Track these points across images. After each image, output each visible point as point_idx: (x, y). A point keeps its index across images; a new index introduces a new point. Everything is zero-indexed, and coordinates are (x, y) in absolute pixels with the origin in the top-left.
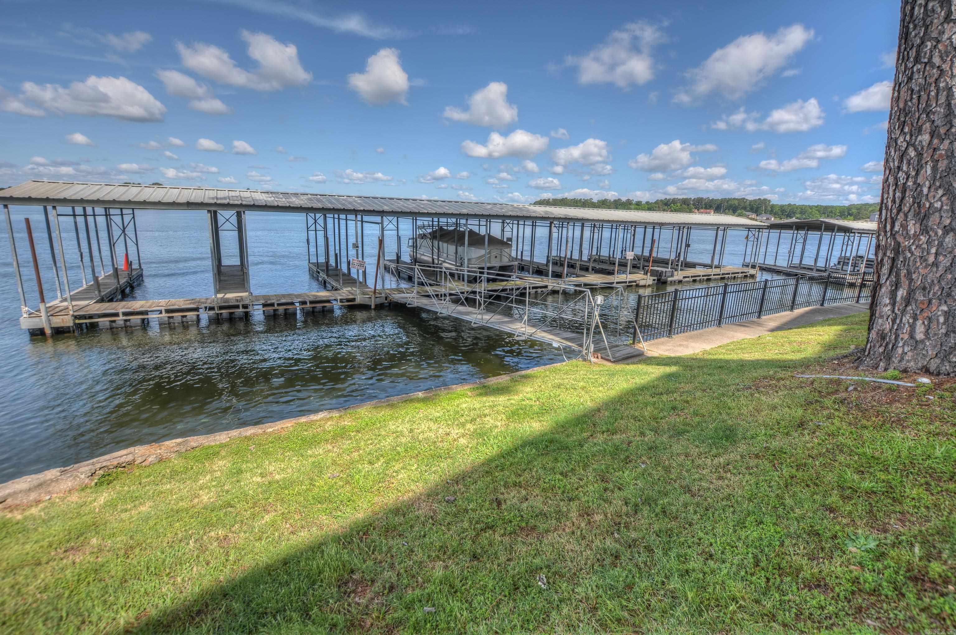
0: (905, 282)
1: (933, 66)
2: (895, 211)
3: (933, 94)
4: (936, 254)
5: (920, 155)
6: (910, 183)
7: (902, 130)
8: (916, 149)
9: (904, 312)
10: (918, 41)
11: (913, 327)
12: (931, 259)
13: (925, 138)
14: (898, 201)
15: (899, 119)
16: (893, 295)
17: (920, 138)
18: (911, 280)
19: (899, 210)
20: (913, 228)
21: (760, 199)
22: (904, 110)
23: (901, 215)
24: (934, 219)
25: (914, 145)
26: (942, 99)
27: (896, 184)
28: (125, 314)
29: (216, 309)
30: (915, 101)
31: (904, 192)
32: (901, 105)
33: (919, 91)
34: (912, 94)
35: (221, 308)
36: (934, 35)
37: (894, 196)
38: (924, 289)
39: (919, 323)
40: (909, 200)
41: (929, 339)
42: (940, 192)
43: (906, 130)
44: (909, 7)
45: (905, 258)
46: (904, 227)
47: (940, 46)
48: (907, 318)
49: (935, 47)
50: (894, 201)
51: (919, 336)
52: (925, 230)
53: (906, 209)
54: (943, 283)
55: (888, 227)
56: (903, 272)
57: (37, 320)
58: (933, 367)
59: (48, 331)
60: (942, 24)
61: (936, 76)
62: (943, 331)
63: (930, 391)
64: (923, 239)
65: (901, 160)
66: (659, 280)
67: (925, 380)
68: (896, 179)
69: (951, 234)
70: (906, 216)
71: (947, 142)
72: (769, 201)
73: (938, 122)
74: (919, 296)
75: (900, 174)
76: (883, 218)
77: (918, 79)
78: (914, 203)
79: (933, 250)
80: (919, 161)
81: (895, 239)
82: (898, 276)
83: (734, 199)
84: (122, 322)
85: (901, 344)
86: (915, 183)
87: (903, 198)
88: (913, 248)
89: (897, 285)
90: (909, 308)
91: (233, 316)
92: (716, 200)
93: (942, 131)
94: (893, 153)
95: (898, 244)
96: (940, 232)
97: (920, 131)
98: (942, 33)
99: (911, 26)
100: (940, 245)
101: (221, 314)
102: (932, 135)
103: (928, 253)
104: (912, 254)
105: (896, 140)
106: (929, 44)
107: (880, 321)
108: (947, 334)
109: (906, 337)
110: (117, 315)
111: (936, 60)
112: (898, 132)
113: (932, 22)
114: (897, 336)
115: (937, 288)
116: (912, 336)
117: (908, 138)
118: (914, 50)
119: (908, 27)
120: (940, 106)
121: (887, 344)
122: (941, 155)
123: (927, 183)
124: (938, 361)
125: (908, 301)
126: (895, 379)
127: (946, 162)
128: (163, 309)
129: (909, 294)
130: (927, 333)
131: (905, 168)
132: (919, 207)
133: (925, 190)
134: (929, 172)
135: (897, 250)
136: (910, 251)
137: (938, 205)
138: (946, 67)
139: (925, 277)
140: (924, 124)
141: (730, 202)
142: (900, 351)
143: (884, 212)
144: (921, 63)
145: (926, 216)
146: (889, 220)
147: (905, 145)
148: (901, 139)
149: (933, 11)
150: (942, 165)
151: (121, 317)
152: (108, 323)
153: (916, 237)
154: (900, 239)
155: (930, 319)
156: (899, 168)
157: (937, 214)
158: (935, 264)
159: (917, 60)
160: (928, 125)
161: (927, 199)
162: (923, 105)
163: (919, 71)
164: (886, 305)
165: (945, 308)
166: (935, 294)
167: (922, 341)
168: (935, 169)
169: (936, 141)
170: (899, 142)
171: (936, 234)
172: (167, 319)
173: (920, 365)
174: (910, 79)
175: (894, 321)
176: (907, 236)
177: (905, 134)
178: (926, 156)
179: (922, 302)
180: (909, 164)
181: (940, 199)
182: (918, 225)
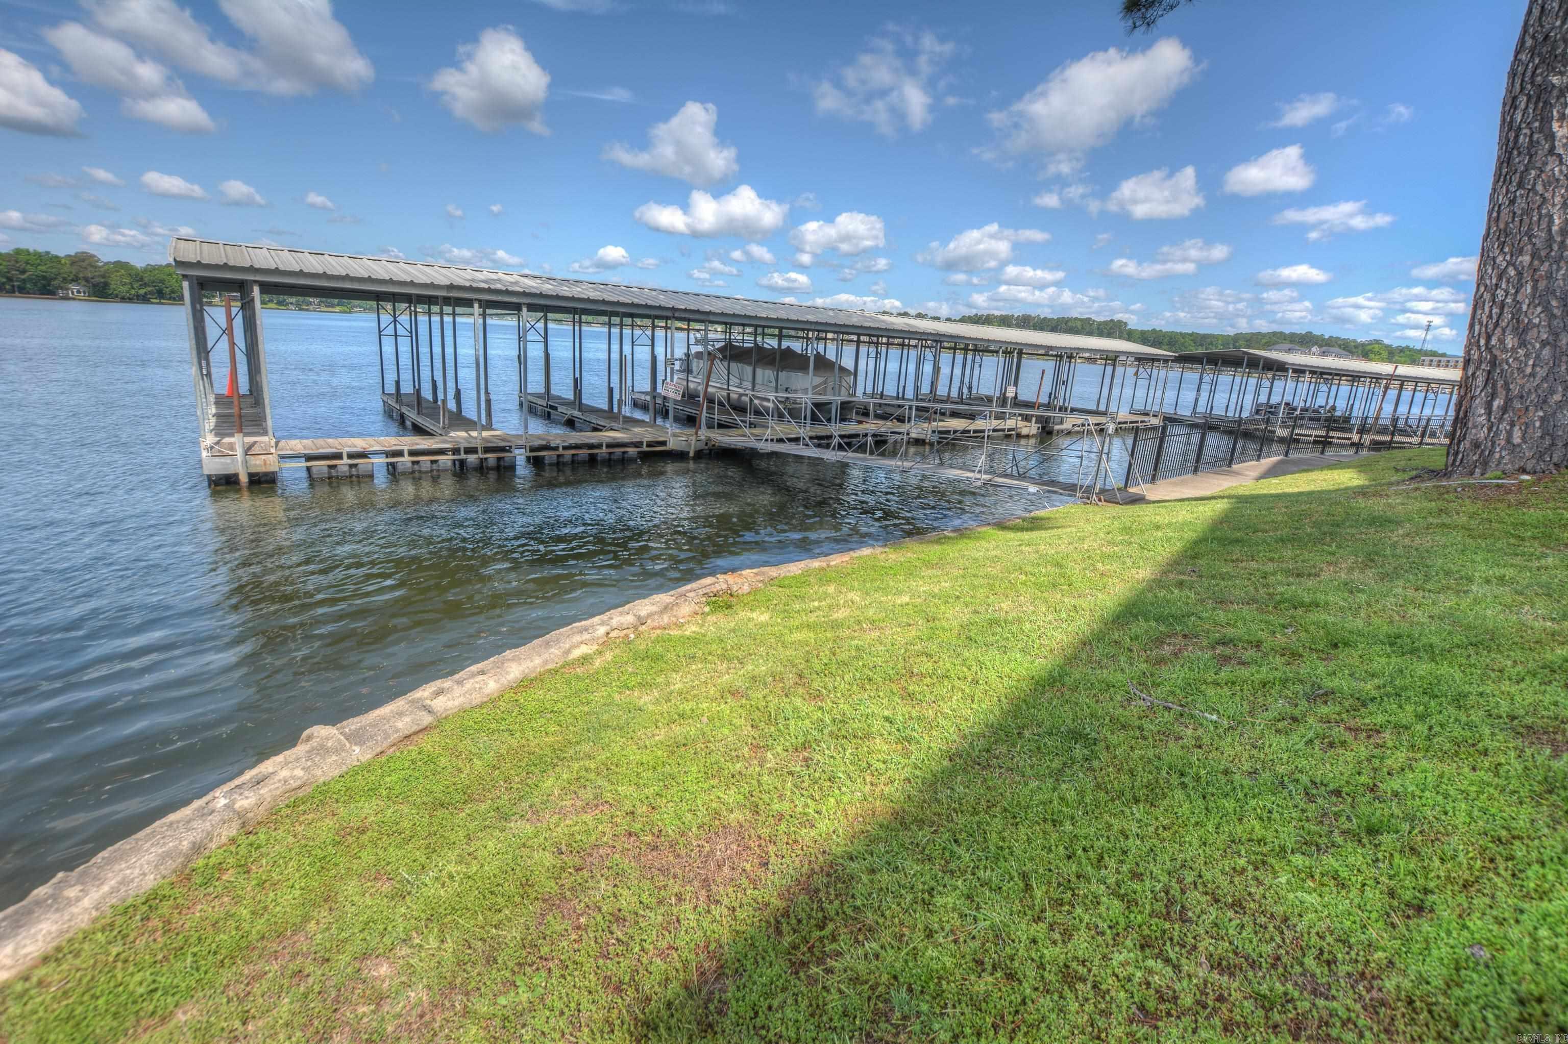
0: (1502, 393)
1: (1536, 193)
2: (1491, 326)
3: (1535, 219)
4: (1534, 366)
5: (1520, 274)
6: (1509, 300)
7: (1502, 250)
8: (1516, 269)
9: (1501, 420)
10: (1522, 168)
11: (1510, 433)
12: (1529, 370)
13: (1526, 259)
14: (1495, 317)
15: (1498, 239)
16: (1489, 406)
17: (1520, 258)
18: (1508, 390)
19: (1497, 325)
20: (1510, 342)
21: (1112, 320)
22: (1505, 231)
23: (1499, 329)
24: (1532, 334)
25: (1514, 265)
26: (1544, 225)
27: (1494, 301)
28: (351, 456)
29: (479, 450)
30: (1517, 223)
31: (1502, 307)
32: (1502, 226)
33: (1522, 215)
34: (1513, 218)
35: (487, 450)
36: (1538, 165)
37: (1491, 311)
38: (1522, 397)
39: (1516, 428)
40: (1507, 316)
41: (1525, 442)
42: (1539, 309)
43: (1506, 250)
44: (1512, 135)
45: (1502, 371)
46: (1502, 341)
47: (1543, 175)
48: (1504, 426)
49: (1539, 176)
50: (1490, 316)
51: (1517, 440)
52: (1523, 344)
53: (1504, 324)
54: (1540, 392)
55: (1482, 342)
56: (1501, 383)
57: (228, 460)
58: (1529, 467)
59: (244, 479)
60: (1546, 156)
61: (1538, 203)
62: (1539, 434)
63: (1534, 484)
64: (1521, 352)
65: (1500, 278)
66: (1043, 428)
67: (1526, 477)
68: (1494, 296)
69: (1548, 347)
70: (1504, 331)
71: (1547, 264)
72: (1126, 324)
73: (1539, 245)
74: (1517, 405)
75: (1498, 291)
76: (1476, 333)
77: (1521, 203)
78: (1512, 319)
79: (1531, 362)
80: (1520, 280)
81: (1491, 352)
82: (1494, 387)
83: (1076, 319)
84: (346, 468)
85: (1498, 449)
86: (1514, 300)
87: (1500, 315)
88: (1511, 360)
89: (1493, 396)
90: (1506, 416)
91: (502, 463)
92: (1050, 320)
93: (1543, 253)
94: (1490, 271)
95: (1495, 357)
96: (1538, 346)
97: (1521, 252)
98: (1545, 164)
99: (1515, 152)
100: (1538, 357)
101: (486, 459)
102: (1533, 256)
103: (1526, 365)
104: (1510, 366)
105: (1494, 259)
106: (1533, 172)
107: (1474, 431)
108: (1542, 437)
109: (1503, 443)
110: (338, 456)
111: (1539, 188)
112: (1497, 252)
113: (1536, 153)
114: (1493, 443)
115: (1534, 396)
116: (1509, 440)
117: (1508, 257)
118: (1518, 175)
119: (1511, 153)
120: (1542, 231)
121: (1483, 451)
122: (1541, 276)
123: (1527, 301)
124: (1534, 461)
125: (1504, 409)
126: (1499, 478)
127: (1545, 282)
128: (406, 448)
129: (1506, 403)
130: (1523, 438)
131: (1504, 286)
132: (1518, 322)
133: (1525, 307)
134: (1529, 290)
135: (1493, 363)
136: (1507, 363)
137: (1536, 321)
138: (1548, 195)
139: (1522, 387)
140: (1526, 245)
141: (1070, 324)
142: (1497, 456)
143: (1477, 327)
144: (1524, 188)
145: (1525, 331)
146: (1483, 335)
147: (1504, 264)
148: (1500, 258)
149: (1538, 142)
150: (1542, 285)
151: (346, 461)
152: (326, 469)
153: (1513, 349)
154: (1496, 352)
155: (1527, 424)
156: (1497, 285)
157: (1535, 330)
158: (1533, 375)
159: (1520, 185)
160: (1529, 247)
161: (1526, 315)
162: (1524, 229)
163: (1522, 196)
164: (1480, 416)
165: (1541, 414)
166: (1532, 401)
167: (1519, 445)
168: (1535, 288)
169: (1536, 263)
170: (1498, 261)
171: (1534, 347)
172: (410, 465)
173: (1517, 466)
174: (1512, 202)
175: (1490, 429)
176: (1505, 350)
177: (1505, 254)
178: (1527, 276)
179: (1519, 410)
180: (1508, 282)
181: (1538, 316)
182: (1516, 340)
